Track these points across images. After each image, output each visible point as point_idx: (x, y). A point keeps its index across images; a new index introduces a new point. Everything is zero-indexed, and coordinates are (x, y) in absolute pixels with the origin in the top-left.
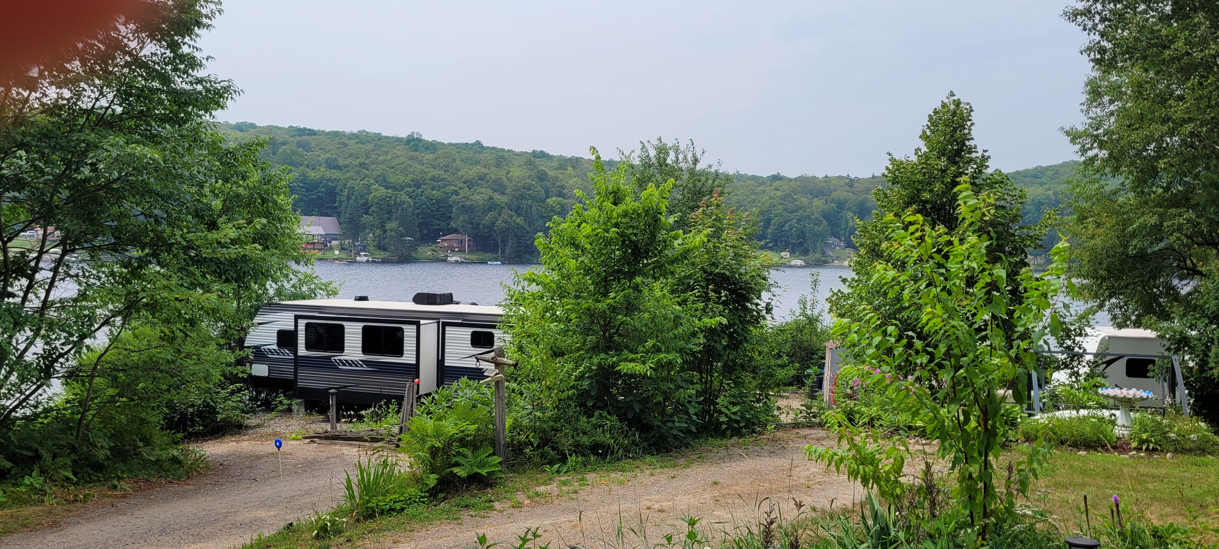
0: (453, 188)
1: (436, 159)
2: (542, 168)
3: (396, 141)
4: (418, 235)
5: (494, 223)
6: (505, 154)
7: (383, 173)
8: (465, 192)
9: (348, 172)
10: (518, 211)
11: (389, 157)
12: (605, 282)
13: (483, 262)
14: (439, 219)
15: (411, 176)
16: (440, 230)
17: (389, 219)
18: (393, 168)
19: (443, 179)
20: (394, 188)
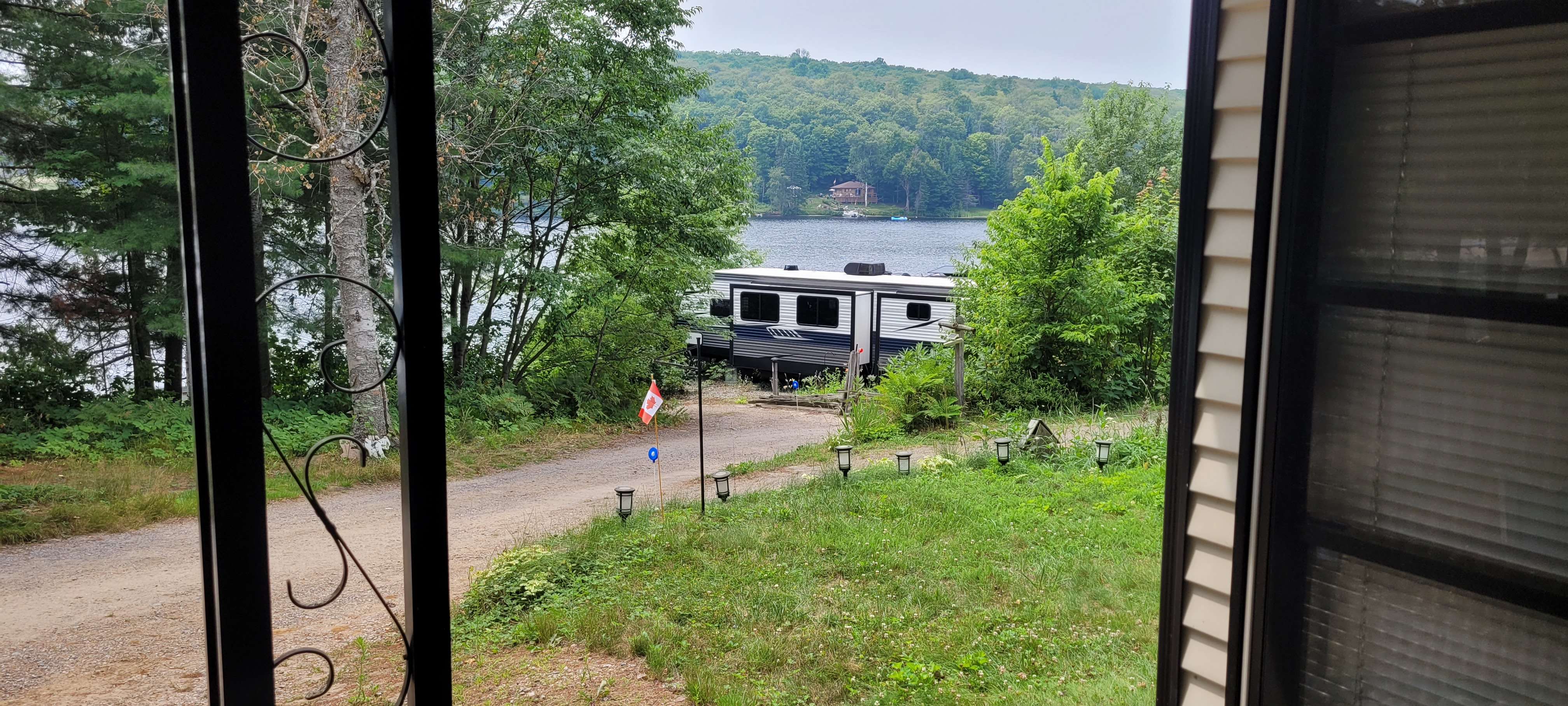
0: (849, 122)
1: (827, 86)
2: (964, 93)
3: (778, 62)
4: (807, 184)
5: (901, 167)
6: (914, 75)
7: (764, 105)
8: (864, 127)
9: (722, 104)
10: (931, 150)
11: (770, 84)
12: (1051, 259)
13: (886, 218)
14: (832, 163)
15: (798, 109)
16: (834, 177)
17: (772, 164)
18: (775, 97)
19: (837, 112)
20: (778, 124)
